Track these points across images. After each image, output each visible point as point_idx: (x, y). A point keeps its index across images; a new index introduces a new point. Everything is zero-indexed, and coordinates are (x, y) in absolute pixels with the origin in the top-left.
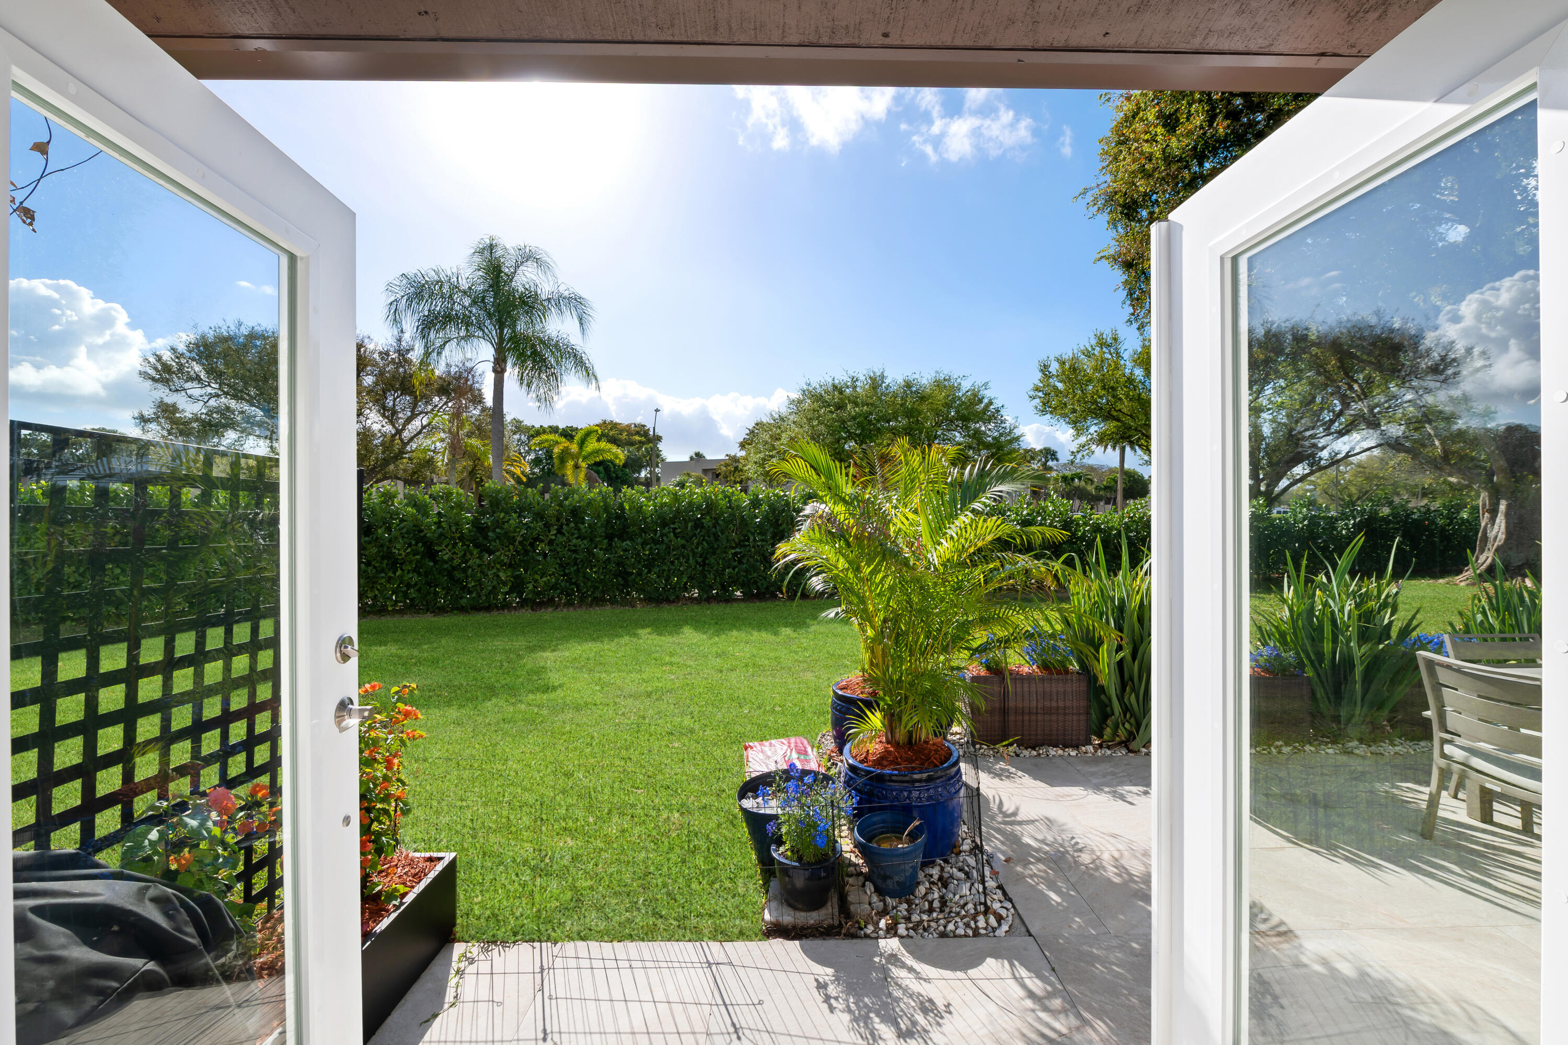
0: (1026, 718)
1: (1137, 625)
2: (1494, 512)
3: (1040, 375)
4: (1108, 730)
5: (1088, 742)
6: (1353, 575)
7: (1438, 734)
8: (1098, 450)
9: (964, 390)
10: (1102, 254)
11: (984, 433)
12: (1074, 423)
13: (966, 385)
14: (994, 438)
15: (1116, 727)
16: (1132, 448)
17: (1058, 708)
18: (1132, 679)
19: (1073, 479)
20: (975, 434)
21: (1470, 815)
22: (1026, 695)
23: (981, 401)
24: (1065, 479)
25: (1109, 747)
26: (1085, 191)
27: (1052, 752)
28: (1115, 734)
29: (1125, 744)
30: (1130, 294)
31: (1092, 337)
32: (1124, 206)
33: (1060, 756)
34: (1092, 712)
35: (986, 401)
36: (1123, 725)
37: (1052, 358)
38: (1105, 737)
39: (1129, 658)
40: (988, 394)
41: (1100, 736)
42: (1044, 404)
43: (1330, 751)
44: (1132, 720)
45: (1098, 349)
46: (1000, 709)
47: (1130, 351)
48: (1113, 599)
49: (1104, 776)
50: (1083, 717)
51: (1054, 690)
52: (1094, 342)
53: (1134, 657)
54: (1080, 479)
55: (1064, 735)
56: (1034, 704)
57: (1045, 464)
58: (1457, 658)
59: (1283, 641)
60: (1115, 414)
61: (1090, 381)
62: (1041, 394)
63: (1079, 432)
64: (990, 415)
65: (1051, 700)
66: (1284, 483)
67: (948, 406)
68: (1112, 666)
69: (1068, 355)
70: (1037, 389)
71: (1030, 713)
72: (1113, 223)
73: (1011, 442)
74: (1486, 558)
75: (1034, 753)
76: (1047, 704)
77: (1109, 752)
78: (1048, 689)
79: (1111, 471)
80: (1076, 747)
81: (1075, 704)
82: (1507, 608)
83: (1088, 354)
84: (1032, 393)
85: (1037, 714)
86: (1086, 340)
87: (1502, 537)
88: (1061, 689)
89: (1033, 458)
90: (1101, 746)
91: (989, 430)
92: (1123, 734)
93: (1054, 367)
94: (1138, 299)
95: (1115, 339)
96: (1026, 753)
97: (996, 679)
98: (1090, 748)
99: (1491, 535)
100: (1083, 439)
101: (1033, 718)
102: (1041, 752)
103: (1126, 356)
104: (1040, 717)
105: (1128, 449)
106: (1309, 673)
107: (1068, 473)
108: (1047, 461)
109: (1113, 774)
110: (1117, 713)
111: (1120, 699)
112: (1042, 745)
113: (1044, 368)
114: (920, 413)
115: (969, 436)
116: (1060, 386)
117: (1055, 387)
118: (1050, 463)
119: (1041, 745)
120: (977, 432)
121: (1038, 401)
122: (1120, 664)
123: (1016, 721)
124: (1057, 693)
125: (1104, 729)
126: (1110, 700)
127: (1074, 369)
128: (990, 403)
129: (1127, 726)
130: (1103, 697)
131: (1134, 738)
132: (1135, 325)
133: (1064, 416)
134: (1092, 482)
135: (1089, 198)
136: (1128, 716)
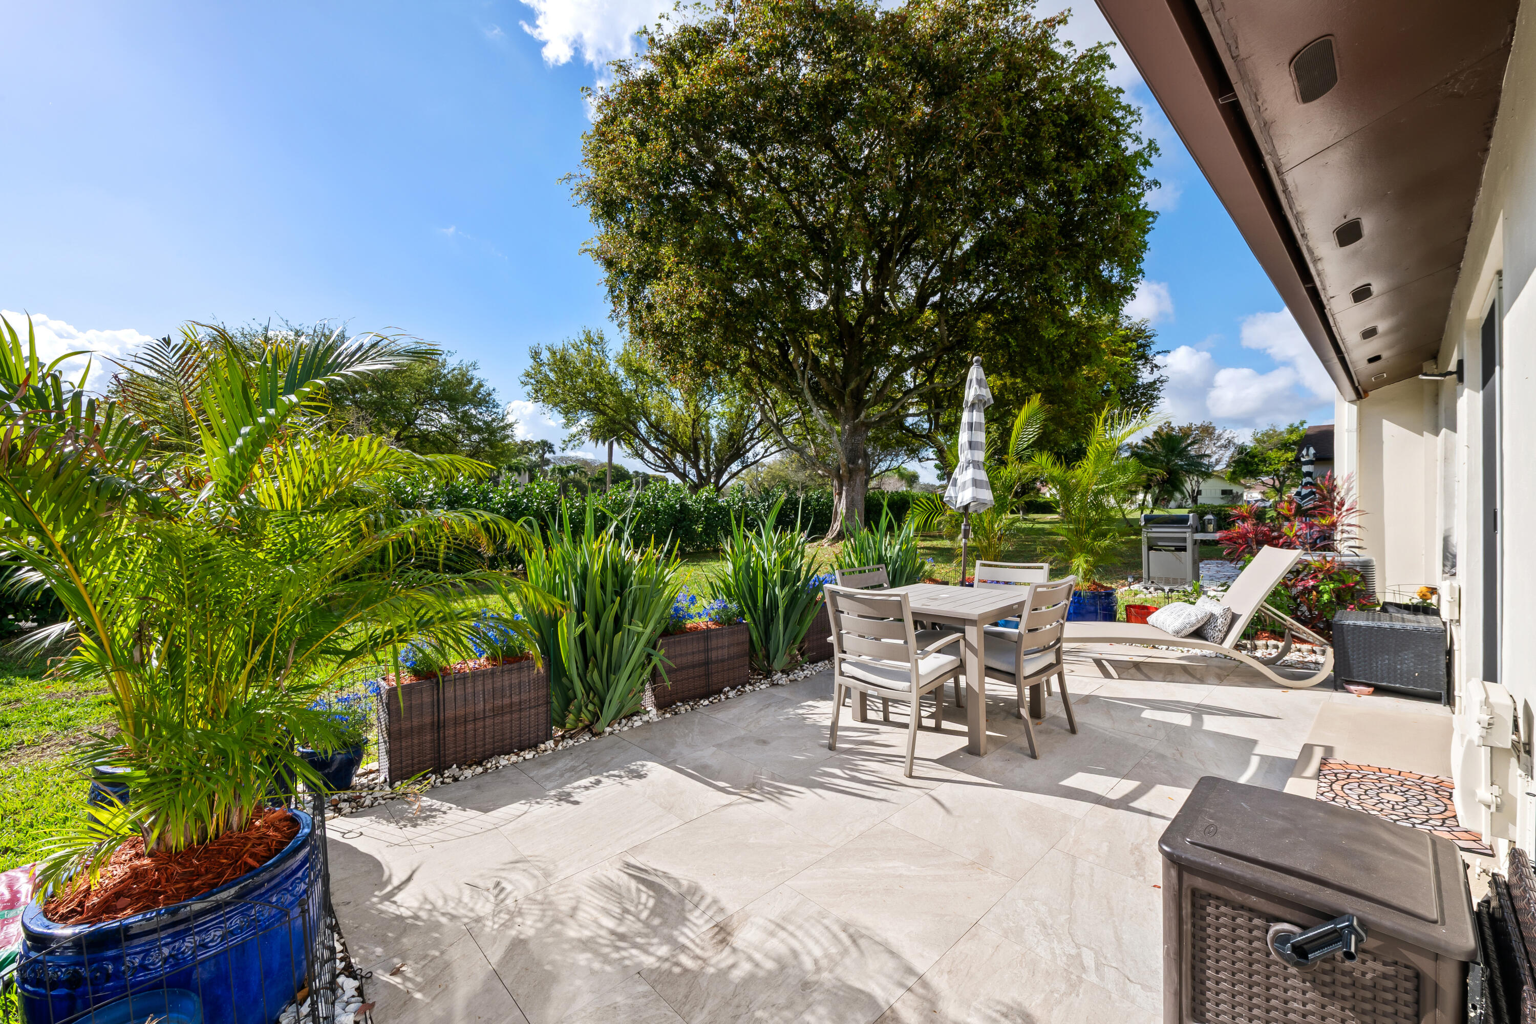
0: (470, 727)
1: (599, 591)
2: (840, 494)
3: (531, 362)
4: (571, 716)
5: (549, 736)
6: (775, 529)
7: (838, 655)
8: (589, 443)
9: (450, 367)
10: (586, 247)
11: (475, 417)
12: (566, 413)
13: (452, 363)
14: (485, 422)
15: (580, 711)
16: (619, 444)
17: (511, 704)
18: (595, 655)
19: (568, 472)
20: (463, 417)
21: (854, 719)
22: (470, 697)
23: (470, 382)
24: (561, 470)
25: (571, 738)
26: (569, 178)
27: (503, 761)
28: (578, 720)
29: (588, 728)
30: (612, 291)
31: (581, 333)
32: (605, 203)
33: (513, 764)
34: (554, 699)
35: (475, 382)
36: (586, 706)
37: (543, 346)
38: (568, 726)
39: (590, 630)
40: (478, 375)
41: (562, 725)
42: (536, 391)
43: (763, 687)
44: (596, 700)
45: (586, 345)
46: (433, 724)
47: (614, 351)
48: (574, 567)
49: (562, 776)
50: (542, 709)
51: (507, 683)
52: (583, 338)
53: (596, 628)
54: (575, 471)
55: (520, 736)
56: (480, 706)
57: (542, 456)
58: (843, 585)
59: (729, 595)
60: (601, 408)
61: (579, 373)
62: (532, 381)
63: (568, 424)
64: (484, 401)
65: (503, 697)
66: (725, 477)
67: (430, 381)
68: (573, 642)
69: (558, 346)
70: (528, 375)
71: (475, 720)
72: (596, 217)
73: (504, 428)
74: (836, 526)
75: (480, 770)
76: (498, 702)
77: (571, 742)
78: (498, 684)
79: (602, 465)
80: (534, 746)
81: (532, 696)
82: (862, 550)
83: (577, 348)
84: (523, 379)
85: (484, 718)
86: (577, 336)
87: (844, 511)
88: (515, 681)
89: (530, 450)
90: (563, 737)
91: (481, 415)
92: (586, 717)
93: (545, 356)
94: (617, 297)
95: (602, 339)
96: (468, 773)
97: (426, 685)
98: (550, 744)
99: (839, 510)
100: (574, 430)
101: (480, 724)
102: (489, 765)
103: (611, 355)
104: (489, 722)
105: (615, 445)
106: (748, 619)
107: (564, 466)
108: (544, 453)
109: (573, 769)
110: (579, 696)
111: (582, 678)
112: (491, 756)
113: (536, 355)
114: (394, 387)
115: (457, 418)
116: (552, 376)
117: (546, 376)
118: (548, 456)
119: (488, 757)
120: (465, 413)
121: (529, 387)
122: (583, 635)
123: (455, 735)
124: (511, 686)
125: (566, 716)
126: (572, 682)
127: (564, 360)
128: (481, 385)
129: (591, 707)
130: (564, 680)
131: (598, 719)
132: (616, 322)
133: (556, 405)
134: (586, 474)
135: (573, 183)
136: (591, 695)
